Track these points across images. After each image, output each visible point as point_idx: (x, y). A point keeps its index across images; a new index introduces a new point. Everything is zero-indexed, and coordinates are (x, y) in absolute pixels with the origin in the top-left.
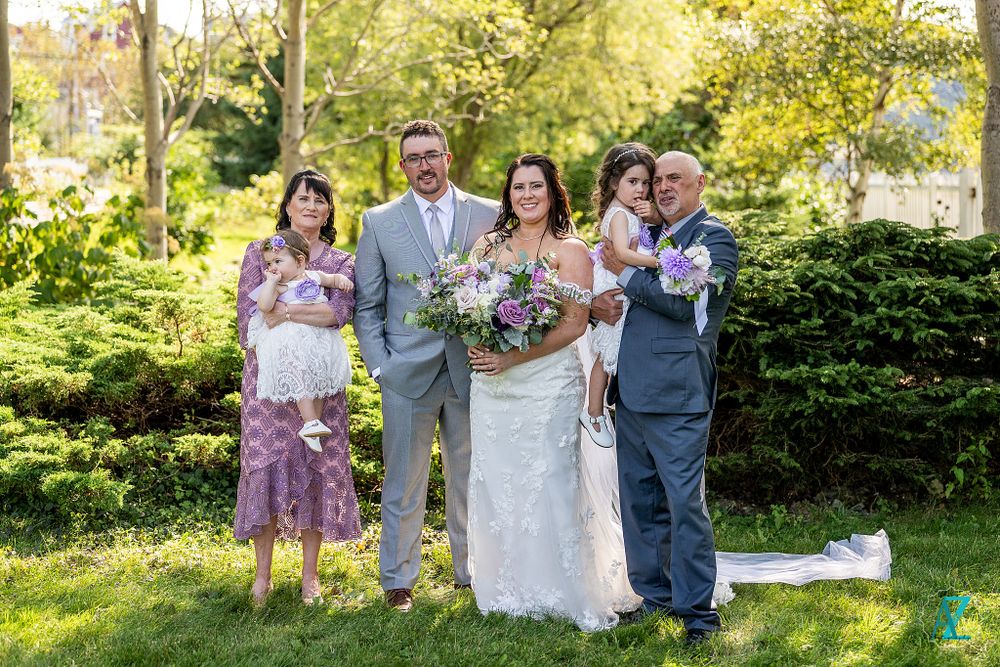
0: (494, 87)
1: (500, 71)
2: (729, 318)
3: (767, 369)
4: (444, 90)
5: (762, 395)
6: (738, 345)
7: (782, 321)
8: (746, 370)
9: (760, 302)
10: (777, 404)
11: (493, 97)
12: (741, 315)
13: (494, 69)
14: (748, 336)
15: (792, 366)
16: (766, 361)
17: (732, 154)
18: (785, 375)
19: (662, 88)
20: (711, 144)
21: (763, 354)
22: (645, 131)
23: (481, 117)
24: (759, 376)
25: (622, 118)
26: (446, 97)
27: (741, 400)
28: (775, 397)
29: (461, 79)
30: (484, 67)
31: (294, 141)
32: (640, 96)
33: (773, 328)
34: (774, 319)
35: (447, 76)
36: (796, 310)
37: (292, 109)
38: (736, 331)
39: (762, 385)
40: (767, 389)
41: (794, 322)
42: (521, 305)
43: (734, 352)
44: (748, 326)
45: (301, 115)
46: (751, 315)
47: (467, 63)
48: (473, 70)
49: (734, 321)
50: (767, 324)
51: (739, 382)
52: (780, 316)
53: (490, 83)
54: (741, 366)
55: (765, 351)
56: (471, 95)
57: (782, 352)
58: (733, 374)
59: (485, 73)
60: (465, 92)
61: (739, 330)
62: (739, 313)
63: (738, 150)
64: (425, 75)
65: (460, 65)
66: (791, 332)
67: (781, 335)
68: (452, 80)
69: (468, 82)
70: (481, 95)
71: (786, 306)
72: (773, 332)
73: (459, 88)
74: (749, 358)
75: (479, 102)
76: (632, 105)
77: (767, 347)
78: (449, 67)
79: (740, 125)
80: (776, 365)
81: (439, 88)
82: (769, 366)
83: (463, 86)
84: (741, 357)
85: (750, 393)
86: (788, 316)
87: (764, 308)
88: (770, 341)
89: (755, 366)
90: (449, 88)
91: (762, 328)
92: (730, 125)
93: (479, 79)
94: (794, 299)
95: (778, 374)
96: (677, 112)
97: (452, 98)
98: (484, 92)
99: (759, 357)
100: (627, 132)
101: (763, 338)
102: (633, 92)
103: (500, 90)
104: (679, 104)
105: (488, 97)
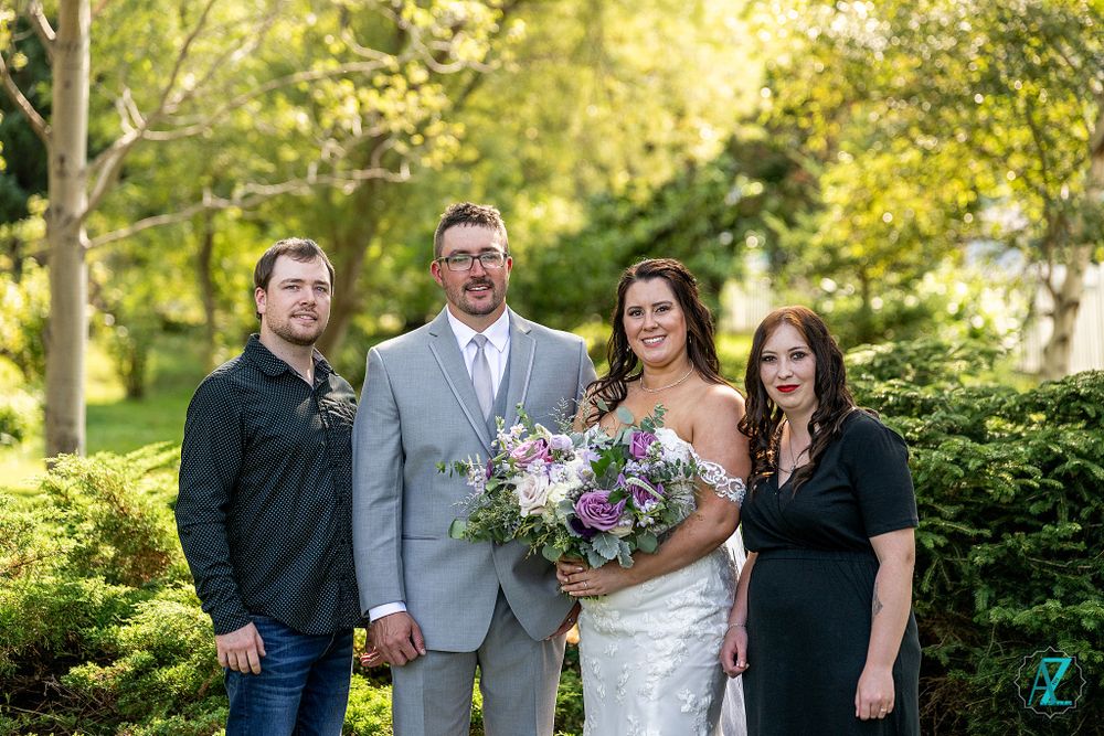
0: (426, 122)
1: (437, 94)
2: (924, 523)
3: (989, 608)
4: (336, 126)
5: (978, 651)
6: (937, 570)
7: (1013, 528)
8: (950, 609)
9: (972, 496)
10: (1005, 666)
11: (426, 138)
12: (943, 519)
13: (427, 91)
14: (953, 554)
15: (1027, 601)
16: (986, 594)
17: (841, 234)
18: (1021, 616)
19: (702, 115)
20: (801, 217)
21: (980, 582)
22: (670, 196)
23: (405, 174)
24: (975, 620)
25: (631, 170)
26: (339, 140)
27: (945, 660)
28: (998, 654)
29: (367, 109)
30: (413, 87)
31: (70, 220)
32: (663, 129)
33: (996, 539)
34: (995, 523)
35: (342, 100)
36: (1034, 509)
37: (67, 165)
38: (935, 542)
39: (976, 633)
40: (985, 641)
41: (1028, 529)
42: (611, 500)
43: (931, 583)
44: (955, 537)
45: (82, 174)
46: (958, 518)
47: (380, 80)
48: (390, 92)
49: (932, 528)
50: (987, 533)
51: (937, 630)
52: (1004, 519)
53: (419, 115)
54: (940, 605)
55: (982, 578)
56: (385, 136)
57: (1012, 578)
58: (928, 618)
59: (412, 97)
60: (376, 130)
61: (941, 541)
62: (939, 514)
63: (854, 228)
64: (300, 99)
65: (369, 83)
66: (1026, 545)
67: (1012, 551)
68: (351, 107)
69: (381, 115)
70: (405, 136)
71: (1014, 502)
72: (997, 546)
73: (364, 125)
74: (956, 588)
75: (401, 147)
76: (650, 148)
77: (985, 571)
78: (347, 86)
79: (855, 184)
80: (1001, 601)
81: (327, 121)
82: (992, 603)
83: (371, 119)
84: (942, 589)
85: (958, 649)
86: (1017, 520)
87: (979, 505)
88: (992, 561)
89: (967, 603)
90: (346, 124)
91: (980, 539)
92: (838, 184)
93: (401, 107)
94: (1028, 489)
95: (1009, 616)
96: (728, 161)
97: (350, 142)
98: (410, 128)
99: (972, 588)
100: (642, 196)
101: (980, 556)
102: (653, 124)
103: (435, 128)
104: (732, 147)
105: (417, 140)
